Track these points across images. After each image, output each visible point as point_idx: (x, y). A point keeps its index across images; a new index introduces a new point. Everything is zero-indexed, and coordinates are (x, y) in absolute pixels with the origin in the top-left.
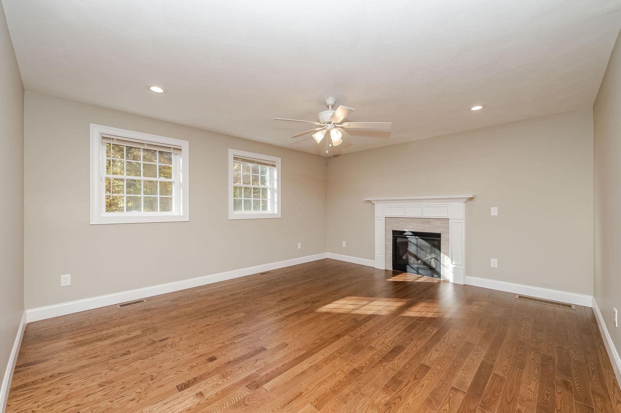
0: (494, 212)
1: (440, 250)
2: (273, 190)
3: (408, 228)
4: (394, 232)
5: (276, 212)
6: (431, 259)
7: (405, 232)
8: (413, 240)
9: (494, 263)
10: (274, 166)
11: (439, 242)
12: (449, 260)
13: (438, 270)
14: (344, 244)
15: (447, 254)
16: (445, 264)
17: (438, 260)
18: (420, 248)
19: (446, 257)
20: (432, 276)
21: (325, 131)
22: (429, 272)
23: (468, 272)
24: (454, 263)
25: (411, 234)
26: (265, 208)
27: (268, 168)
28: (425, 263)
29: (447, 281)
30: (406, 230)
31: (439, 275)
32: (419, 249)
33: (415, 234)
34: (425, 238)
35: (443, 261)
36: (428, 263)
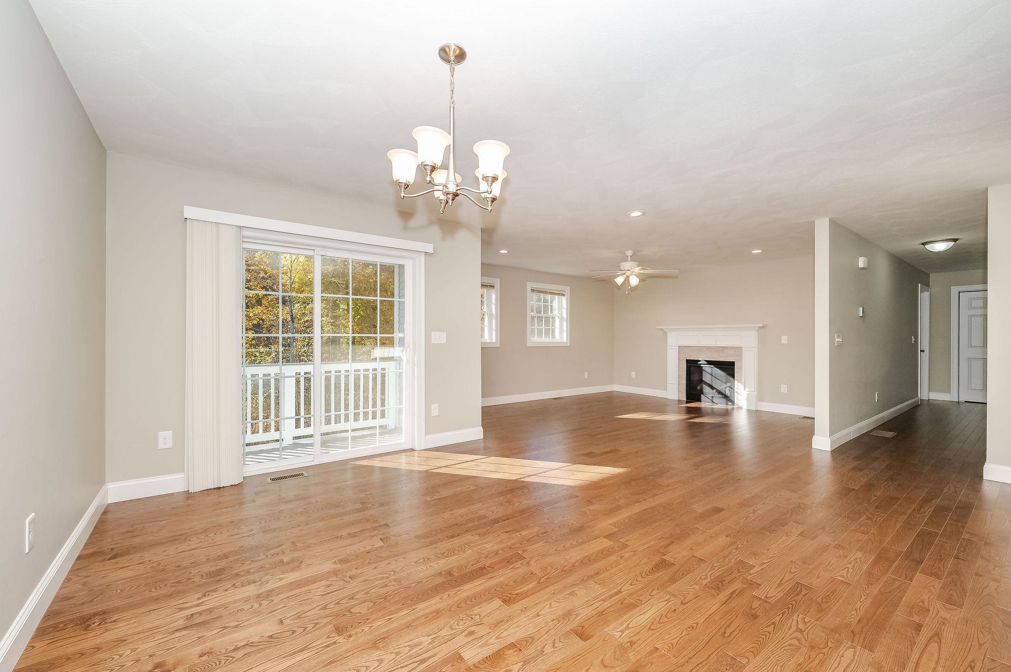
0: (784, 340)
1: (734, 377)
2: (561, 318)
3: (702, 358)
4: (688, 361)
5: (565, 341)
6: (726, 387)
7: (699, 361)
8: (707, 368)
9: (784, 388)
10: (563, 295)
11: (733, 370)
12: (743, 387)
13: (732, 398)
14: (633, 375)
15: (740, 381)
16: (739, 391)
17: (732, 388)
18: (715, 377)
19: (740, 384)
20: (727, 404)
21: (625, 276)
22: (724, 400)
23: (760, 398)
24: (747, 389)
25: (706, 363)
26: (553, 336)
27: (557, 297)
28: (720, 392)
29: (740, 408)
30: (700, 359)
31: (733, 403)
32: (713, 378)
33: (709, 363)
34: (720, 366)
35: (737, 389)
36: (723, 392)
